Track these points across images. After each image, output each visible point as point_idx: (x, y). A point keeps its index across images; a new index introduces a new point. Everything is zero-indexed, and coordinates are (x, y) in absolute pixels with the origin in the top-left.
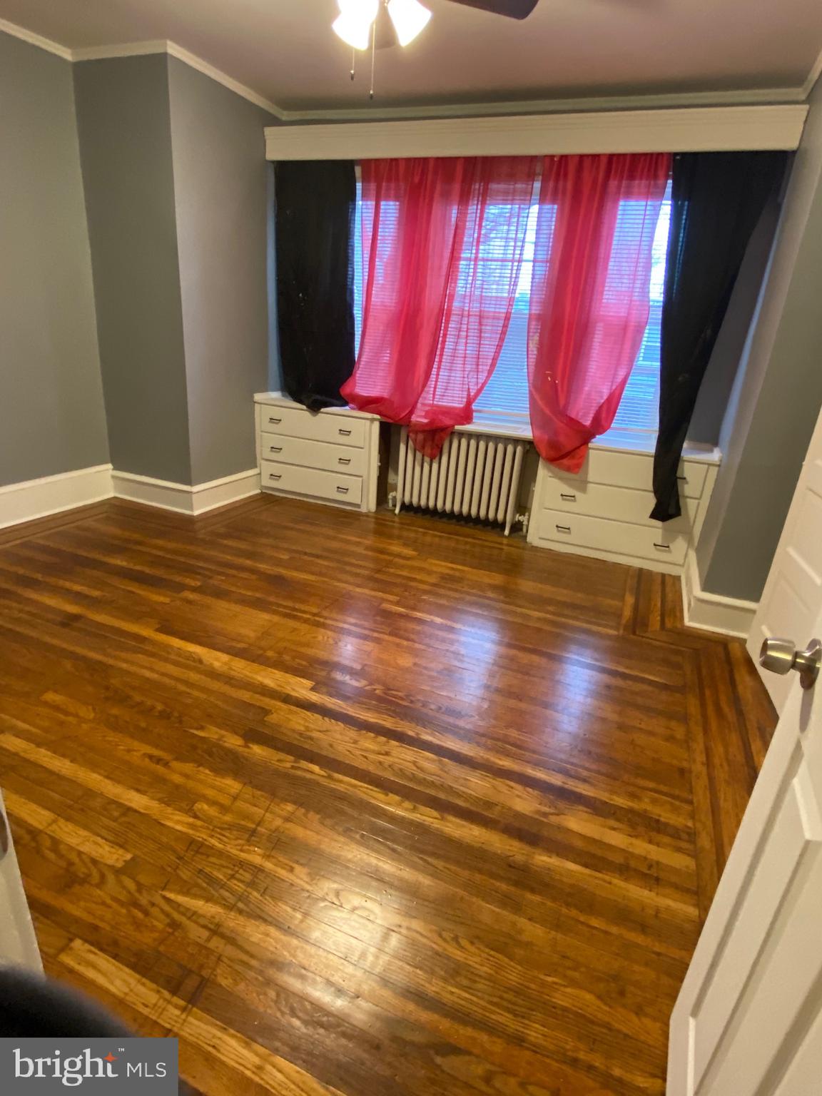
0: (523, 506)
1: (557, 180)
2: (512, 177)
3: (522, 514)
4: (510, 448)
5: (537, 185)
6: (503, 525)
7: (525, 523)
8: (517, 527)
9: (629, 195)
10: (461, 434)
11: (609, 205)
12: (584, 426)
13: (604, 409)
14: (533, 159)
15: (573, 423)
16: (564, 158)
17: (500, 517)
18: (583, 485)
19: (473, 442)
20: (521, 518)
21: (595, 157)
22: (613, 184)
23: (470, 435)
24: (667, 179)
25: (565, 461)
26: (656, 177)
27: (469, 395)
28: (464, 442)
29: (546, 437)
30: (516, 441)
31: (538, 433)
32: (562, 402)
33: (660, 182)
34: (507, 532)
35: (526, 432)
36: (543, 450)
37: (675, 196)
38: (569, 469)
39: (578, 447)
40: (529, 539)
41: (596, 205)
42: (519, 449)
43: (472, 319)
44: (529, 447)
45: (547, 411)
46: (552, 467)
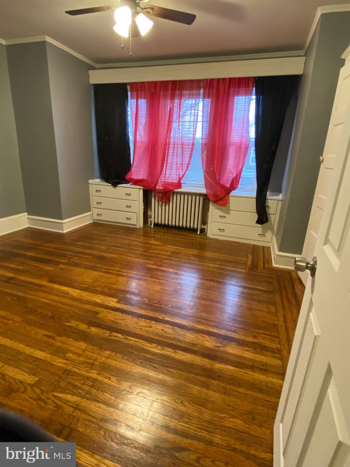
0: (204, 221)
1: (209, 89)
2: (191, 88)
3: (204, 225)
4: (198, 198)
5: (202, 91)
6: (197, 229)
7: (206, 229)
8: (203, 231)
9: (238, 94)
10: (177, 193)
11: (231, 98)
12: (227, 187)
13: (235, 180)
14: (199, 81)
15: (223, 186)
16: (212, 80)
17: (195, 227)
18: (228, 212)
19: (182, 196)
20: (204, 227)
21: (224, 80)
22: (232, 90)
23: (181, 193)
24: (253, 87)
25: (220, 202)
26: (248, 87)
27: (179, 177)
28: (178, 196)
29: (212, 192)
30: (200, 195)
31: (209, 191)
32: (217, 178)
33: (251, 88)
34: (199, 233)
35: (204, 191)
36: (211, 198)
37: (257, 94)
38: (222, 205)
39: (225, 196)
40: (208, 235)
41: (225, 99)
42: (201, 198)
43: (179, 146)
44: (206, 198)
45: (212, 182)
46: (215, 204)
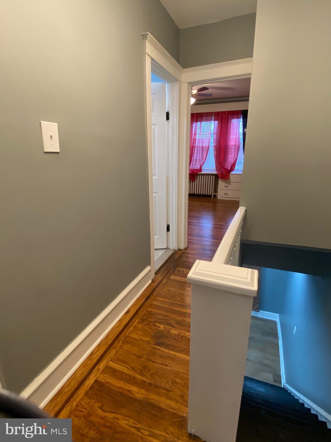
0: (216, 191)
1: (217, 116)
2: (207, 116)
5: (213, 117)
9: (233, 118)
12: (229, 170)
13: (233, 166)
14: (211, 113)
16: (219, 113)
17: (210, 194)
18: (229, 183)
20: (216, 194)
21: (225, 112)
22: (229, 116)
23: (202, 175)
24: (241, 115)
25: (225, 178)
26: (238, 115)
27: (201, 165)
31: (218, 172)
32: (223, 165)
34: (212, 197)
35: (215, 173)
36: (219, 176)
37: (243, 118)
39: (228, 174)
40: (218, 198)
41: (226, 121)
42: (214, 177)
43: (200, 148)
45: (219, 167)
46: (222, 180)
